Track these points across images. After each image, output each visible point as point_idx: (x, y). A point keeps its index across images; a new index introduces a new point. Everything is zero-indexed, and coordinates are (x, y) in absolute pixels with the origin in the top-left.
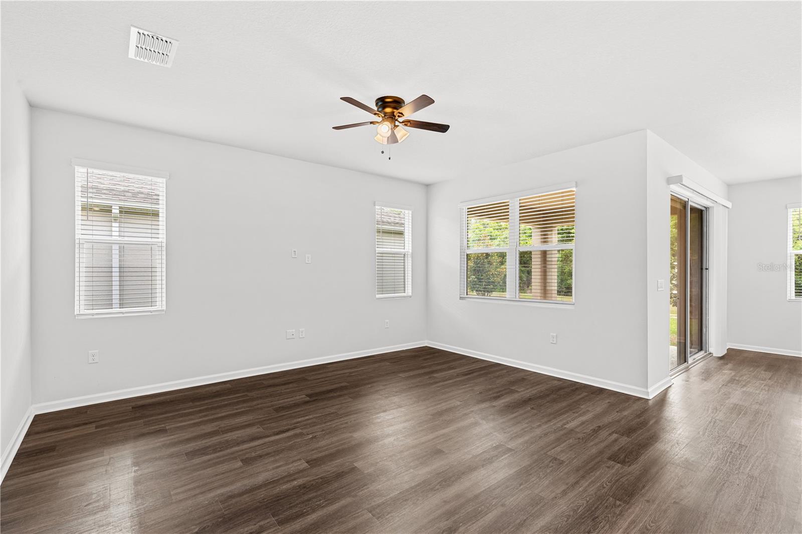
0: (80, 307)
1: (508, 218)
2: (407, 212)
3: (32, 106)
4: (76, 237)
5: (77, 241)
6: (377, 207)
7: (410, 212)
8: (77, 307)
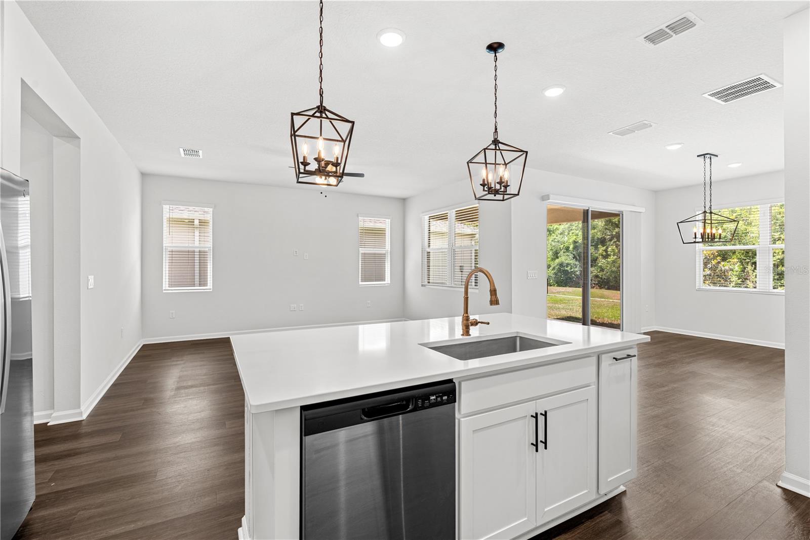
0: (166, 285)
1: (447, 218)
2: (387, 220)
3: (144, 175)
4: (164, 245)
5: (164, 248)
6: (360, 218)
7: (389, 220)
8: (164, 286)
